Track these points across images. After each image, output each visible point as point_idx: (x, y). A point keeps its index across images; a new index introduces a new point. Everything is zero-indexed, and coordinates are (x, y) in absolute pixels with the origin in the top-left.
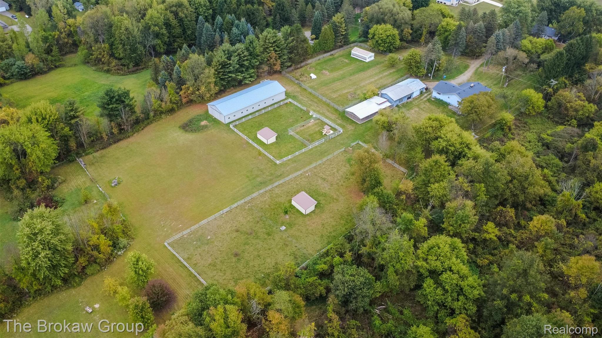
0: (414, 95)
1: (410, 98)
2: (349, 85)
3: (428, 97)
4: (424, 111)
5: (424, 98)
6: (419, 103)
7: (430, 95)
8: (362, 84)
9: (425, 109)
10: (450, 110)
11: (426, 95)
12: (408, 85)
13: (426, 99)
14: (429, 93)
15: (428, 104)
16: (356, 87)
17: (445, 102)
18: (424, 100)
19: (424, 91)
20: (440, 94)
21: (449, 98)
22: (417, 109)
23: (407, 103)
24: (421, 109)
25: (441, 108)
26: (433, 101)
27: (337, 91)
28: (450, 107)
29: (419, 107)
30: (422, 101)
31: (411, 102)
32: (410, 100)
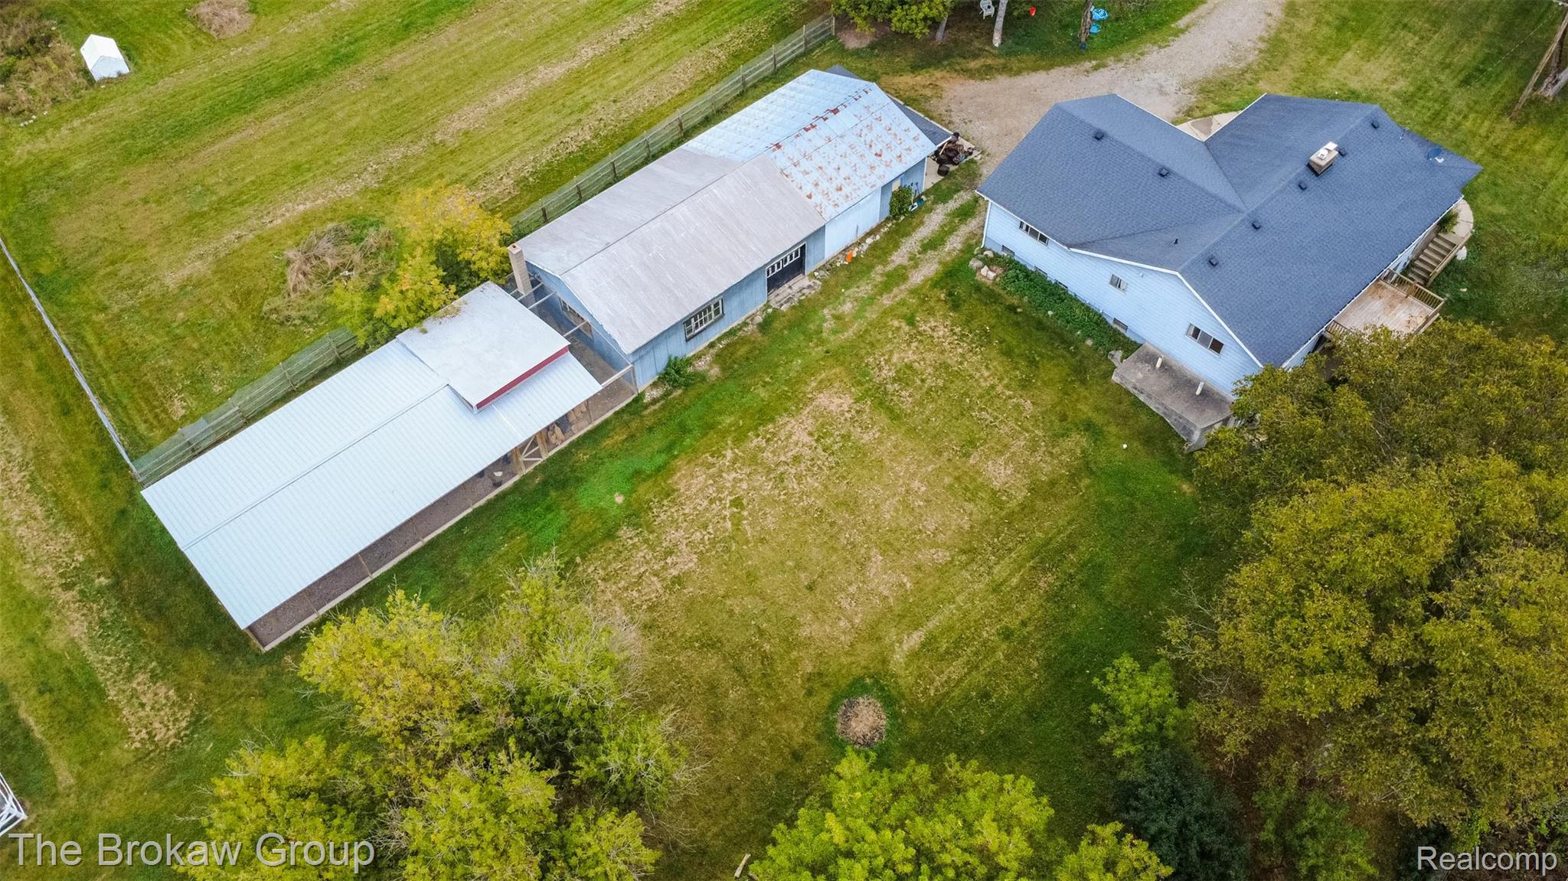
0: (832, 245)
1: (796, 266)
2: (352, 136)
3: (954, 244)
4: (895, 416)
5: (915, 262)
6: (872, 314)
7: (973, 224)
8: (468, 116)
9: (906, 400)
10: (1129, 405)
11: (935, 220)
12: (781, 159)
13: (929, 269)
14: (963, 198)
15: (939, 326)
16: (395, 155)
17: (1088, 309)
18: (917, 278)
19: (929, 179)
20: (1043, 239)
21: (1116, 283)
22: (836, 402)
23: (764, 327)
24: (881, 400)
25: (1053, 371)
26: (987, 295)
27: (236, 200)
28: (1128, 374)
29: (859, 376)
30: (900, 292)
31: (804, 311)
32: (800, 282)
